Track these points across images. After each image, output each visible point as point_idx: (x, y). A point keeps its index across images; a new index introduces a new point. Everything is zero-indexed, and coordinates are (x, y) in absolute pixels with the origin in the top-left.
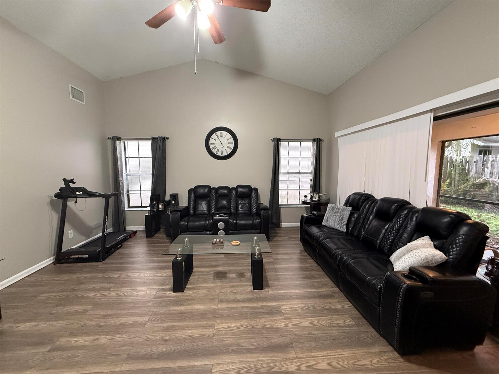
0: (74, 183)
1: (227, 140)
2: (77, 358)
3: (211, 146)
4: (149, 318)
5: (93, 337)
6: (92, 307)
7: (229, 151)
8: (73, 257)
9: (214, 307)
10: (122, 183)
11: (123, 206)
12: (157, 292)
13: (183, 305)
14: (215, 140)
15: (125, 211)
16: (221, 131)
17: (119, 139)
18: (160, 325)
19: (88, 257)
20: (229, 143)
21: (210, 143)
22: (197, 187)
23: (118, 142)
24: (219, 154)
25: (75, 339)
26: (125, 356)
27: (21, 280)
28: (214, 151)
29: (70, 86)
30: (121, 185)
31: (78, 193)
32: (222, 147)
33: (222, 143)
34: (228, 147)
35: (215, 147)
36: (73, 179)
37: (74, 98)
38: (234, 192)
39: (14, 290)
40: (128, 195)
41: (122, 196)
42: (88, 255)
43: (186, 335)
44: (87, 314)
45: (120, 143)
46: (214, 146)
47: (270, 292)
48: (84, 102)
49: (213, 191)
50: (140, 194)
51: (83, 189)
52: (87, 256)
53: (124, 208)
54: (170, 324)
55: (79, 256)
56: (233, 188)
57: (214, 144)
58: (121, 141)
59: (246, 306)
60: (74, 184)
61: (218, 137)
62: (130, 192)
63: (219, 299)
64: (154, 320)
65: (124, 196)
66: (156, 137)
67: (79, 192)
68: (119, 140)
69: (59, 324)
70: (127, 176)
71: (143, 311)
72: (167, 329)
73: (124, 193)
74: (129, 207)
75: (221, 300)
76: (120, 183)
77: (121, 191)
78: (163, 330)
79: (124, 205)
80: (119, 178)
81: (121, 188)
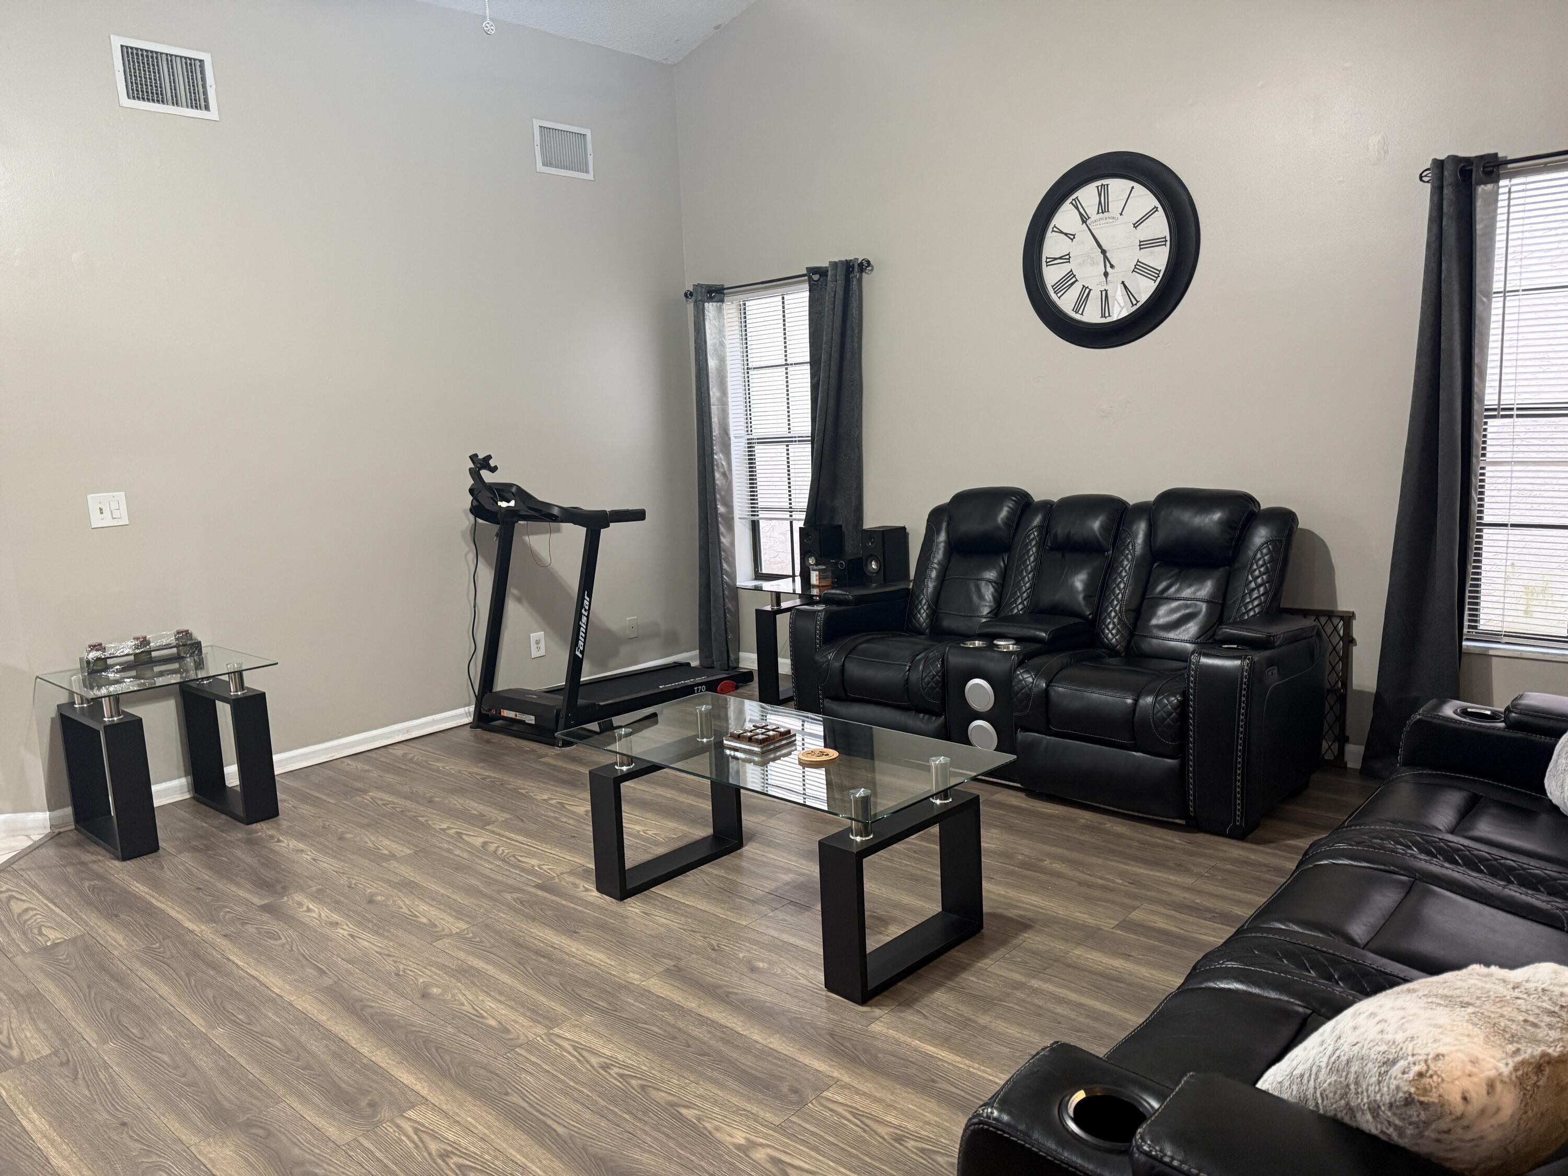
0: (493, 469)
1: (1136, 226)
2: (272, 942)
3: (1051, 275)
4: (464, 927)
5: (335, 917)
6: (409, 852)
7: (1145, 289)
8: (506, 713)
9: (635, 978)
10: (727, 476)
11: (725, 566)
12: (562, 874)
13: (572, 933)
14: (1071, 237)
15: (735, 590)
16: (1099, 183)
17: (716, 293)
18: (462, 955)
19: (533, 722)
20: (1142, 245)
21: (1044, 259)
22: (962, 499)
23: (710, 308)
24: (1091, 315)
25: (311, 906)
26: (327, 981)
27: (383, 749)
28: (1066, 303)
29: (537, 123)
30: (717, 482)
31: (503, 504)
32: (1106, 274)
33: (1104, 252)
34: (1140, 268)
35: (1070, 279)
36: (489, 457)
37: (551, 165)
38: (1141, 528)
39: (353, 765)
40: (755, 527)
41: (722, 529)
42: (533, 717)
43: (474, 1008)
44: (384, 864)
45: (720, 310)
46: (1064, 269)
47: (877, 1027)
48: (587, 172)
49: (1037, 521)
50: (788, 522)
51: (514, 490)
52: (531, 719)
53: (733, 577)
54: (479, 964)
55: (516, 716)
56: (1143, 509)
57: (1066, 258)
58: (722, 301)
59: (723, 1021)
60: (493, 472)
61: (1084, 219)
62: (762, 514)
63: (682, 964)
64: (469, 939)
65: (730, 528)
66: (825, 264)
67: (508, 501)
68: (718, 296)
69: (328, 864)
70: (750, 446)
71: (474, 907)
72: (465, 973)
73: (733, 518)
74: (759, 576)
75: (680, 970)
76: (717, 475)
77: (721, 509)
78: (452, 969)
79: (732, 565)
80: (712, 454)
81: (718, 496)
